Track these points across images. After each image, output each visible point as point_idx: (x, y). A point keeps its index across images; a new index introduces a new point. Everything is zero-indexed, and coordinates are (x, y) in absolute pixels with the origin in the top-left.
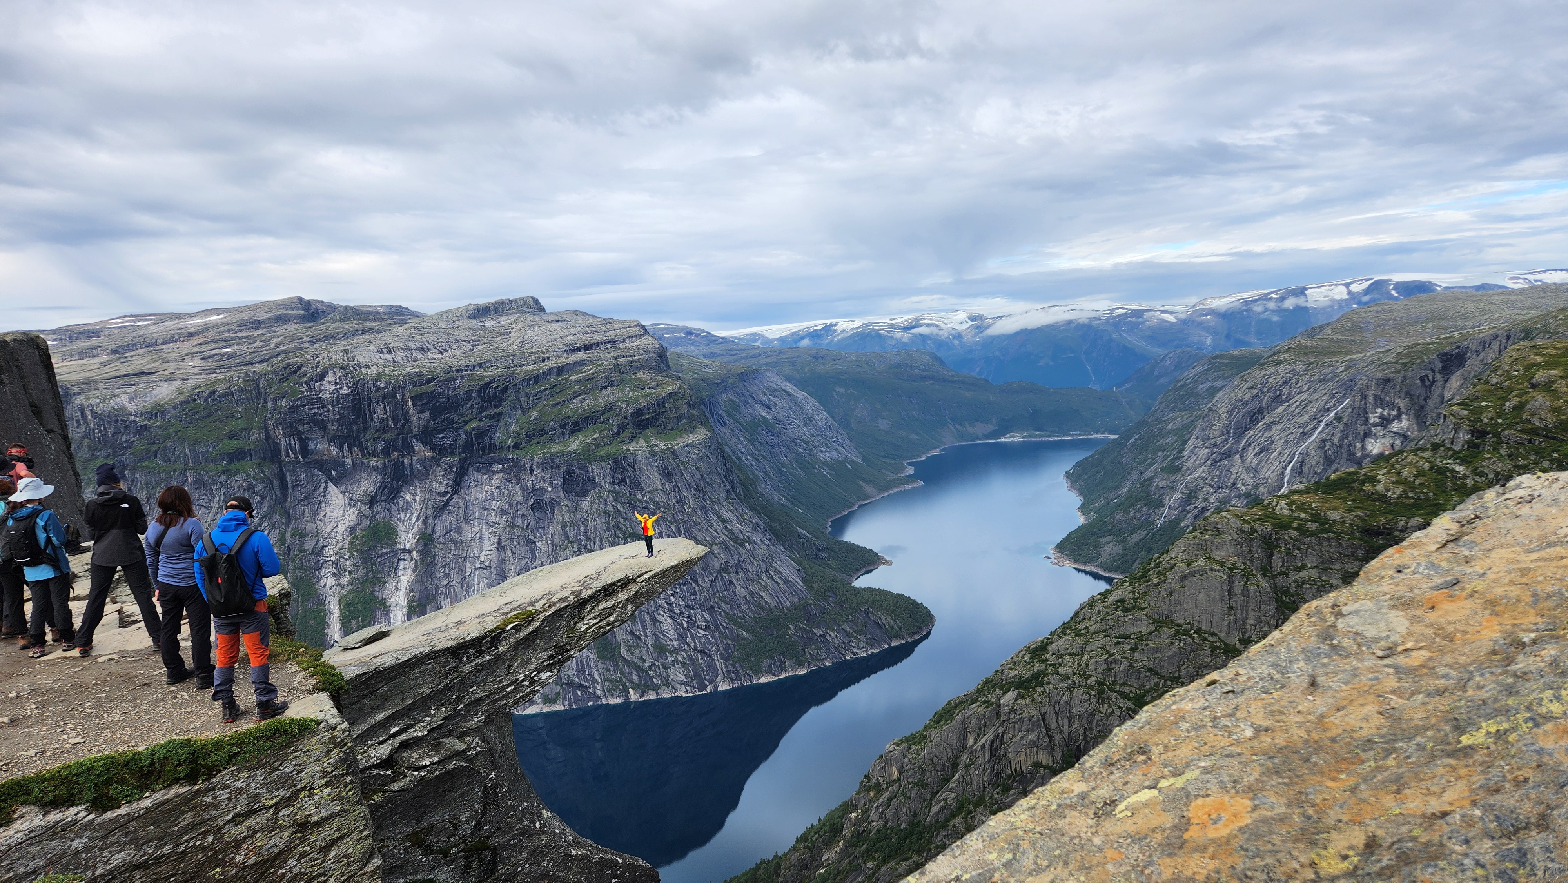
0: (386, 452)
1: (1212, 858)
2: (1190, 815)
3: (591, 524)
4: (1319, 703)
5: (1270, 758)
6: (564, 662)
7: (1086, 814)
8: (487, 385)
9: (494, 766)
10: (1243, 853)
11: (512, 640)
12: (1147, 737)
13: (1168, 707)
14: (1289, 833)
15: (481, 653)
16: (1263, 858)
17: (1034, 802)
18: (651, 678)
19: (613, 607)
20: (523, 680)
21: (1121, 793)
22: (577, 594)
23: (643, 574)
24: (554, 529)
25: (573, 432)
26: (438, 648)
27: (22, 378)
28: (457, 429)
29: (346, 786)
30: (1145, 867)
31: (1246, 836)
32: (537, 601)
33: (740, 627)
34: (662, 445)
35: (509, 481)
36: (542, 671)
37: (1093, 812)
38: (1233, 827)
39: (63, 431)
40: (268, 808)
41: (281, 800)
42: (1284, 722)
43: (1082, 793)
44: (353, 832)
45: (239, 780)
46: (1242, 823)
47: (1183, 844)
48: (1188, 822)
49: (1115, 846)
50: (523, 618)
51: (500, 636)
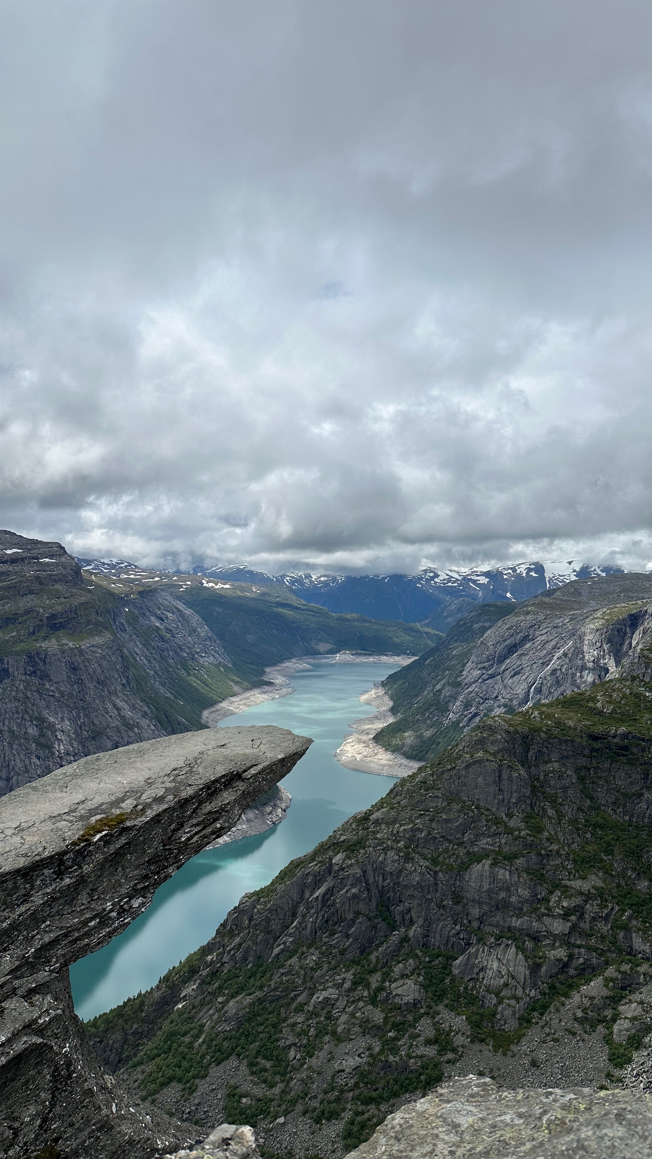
11: (100, 857)
15: (60, 874)
20: (111, 911)
22: (174, 791)
23: (249, 768)
32: (122, 800)
34: (71, 644)
36: (134, 896)
50: (112, 825)
51: (85, 850)
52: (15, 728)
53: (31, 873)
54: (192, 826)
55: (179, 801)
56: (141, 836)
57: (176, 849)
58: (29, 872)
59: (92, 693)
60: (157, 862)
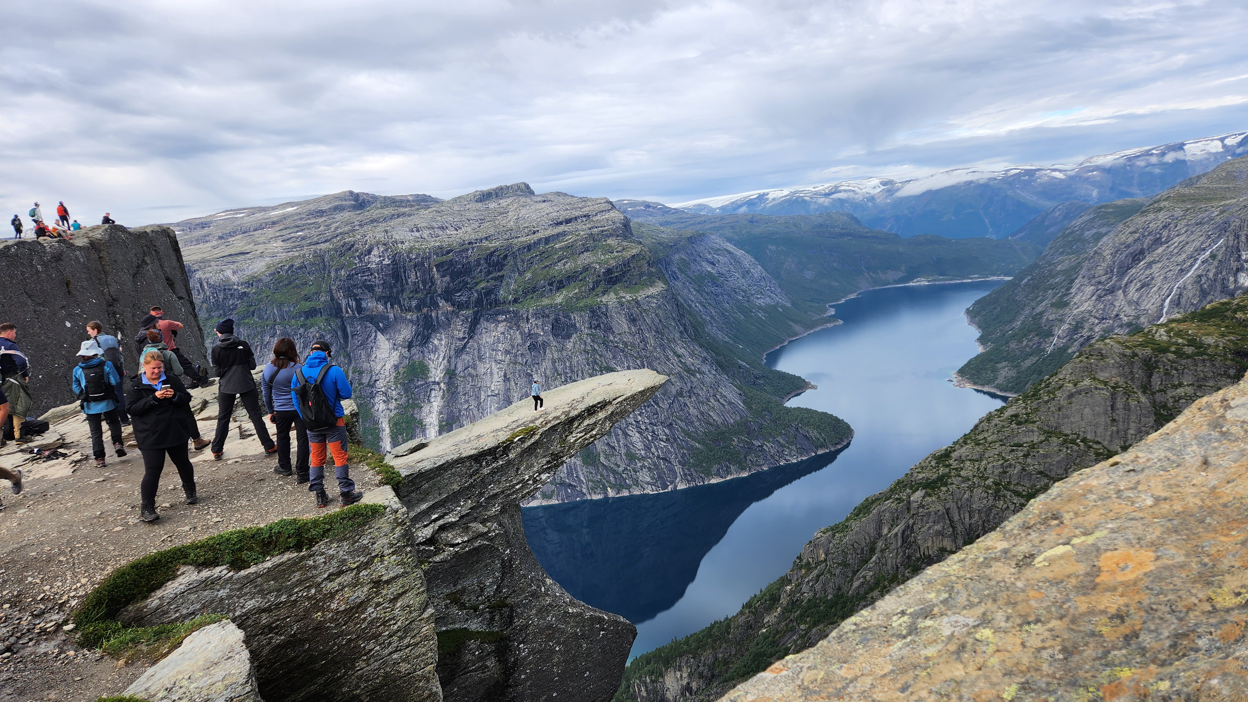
0: (418, 308)
1: (1122, 596)
2: (1100, 565)
3: (575, 360)
4: (1212, 478)
5: (1169, 520)
6: (558, 466)
7: (1009, 565)
8: (492, 254)
9: (509, 545)
10: (1148, 591)
11: (519, 450)
12: (1058, 506)
13: (1076, 483)
14: (1188, 576)
15: (496, 459)
16: (1166, 596)
17: (963, 556)
18: (625, 479)
19: (595, 424)
20: (528, 480)
21: (1038, 548)
22: (567, 413)
23: (617, 398)
24: (546, 365)
25: (558, 289)
26: (463, 455)
27: (160, 259)
28: (471, 289)
29: (407, 555)
30: (1064, 603)
31: (1151, 579)
32: (537, 419)
33: (693, 440)
34: (628, 297)
35: (511, 328)
36: (542, 473)
37: (1014, 562)
38: (1139, 573)
39: (189, 297)
40: (352, 570)
41: (361, 564)
42: (1181, 493)
43: (1004, 549)
44: (413, 589)
45: (331, 549)
46: (1147, 570)
47: (1095, 586)
48: (1099, 569)
49: (1036, 587)
50: (528, 432)
51: (510, 446)
53: (479, 458)
55: (569, 419)
56: (544, 438)
59: (652, 342)
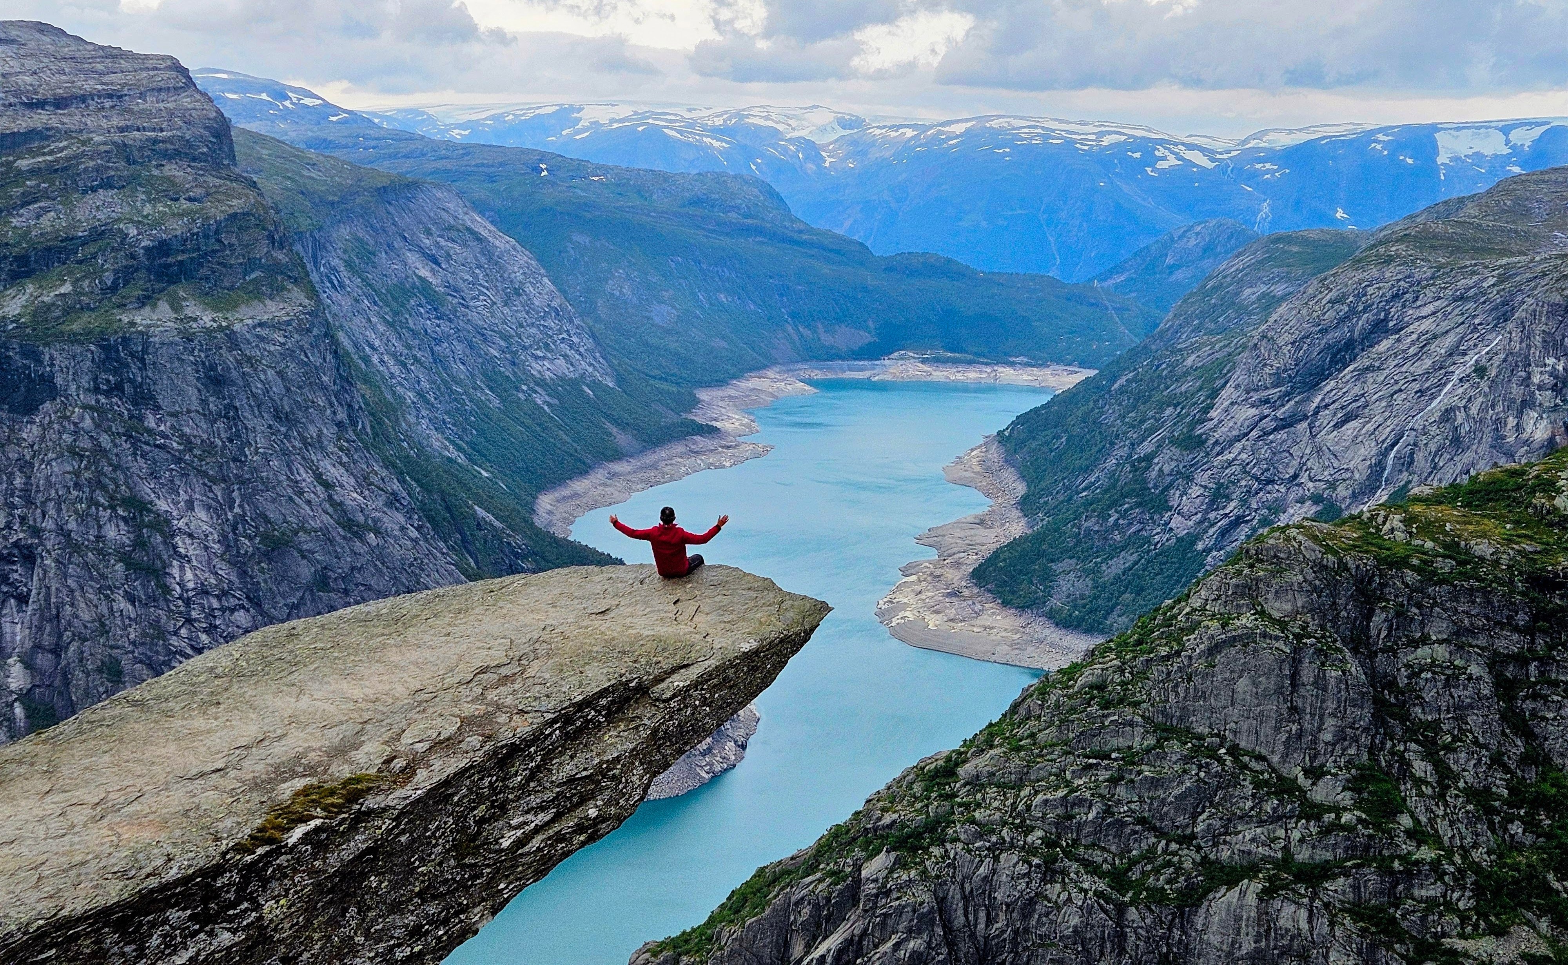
11: (304, 877)
15: (206, 920)
23: (669, 674)
25: (14, 276)
26: (75, 906)
34: (207, 318)
50: (333, 805)
51: (268, 864)
52: (72, 525)
53: (137, 919)
54: (527, 812)
55: (495, 752)
56: (403, 832)
57: (488, 866)
58: (133, 916)
59: (261, 441)
60: (442, 896)
